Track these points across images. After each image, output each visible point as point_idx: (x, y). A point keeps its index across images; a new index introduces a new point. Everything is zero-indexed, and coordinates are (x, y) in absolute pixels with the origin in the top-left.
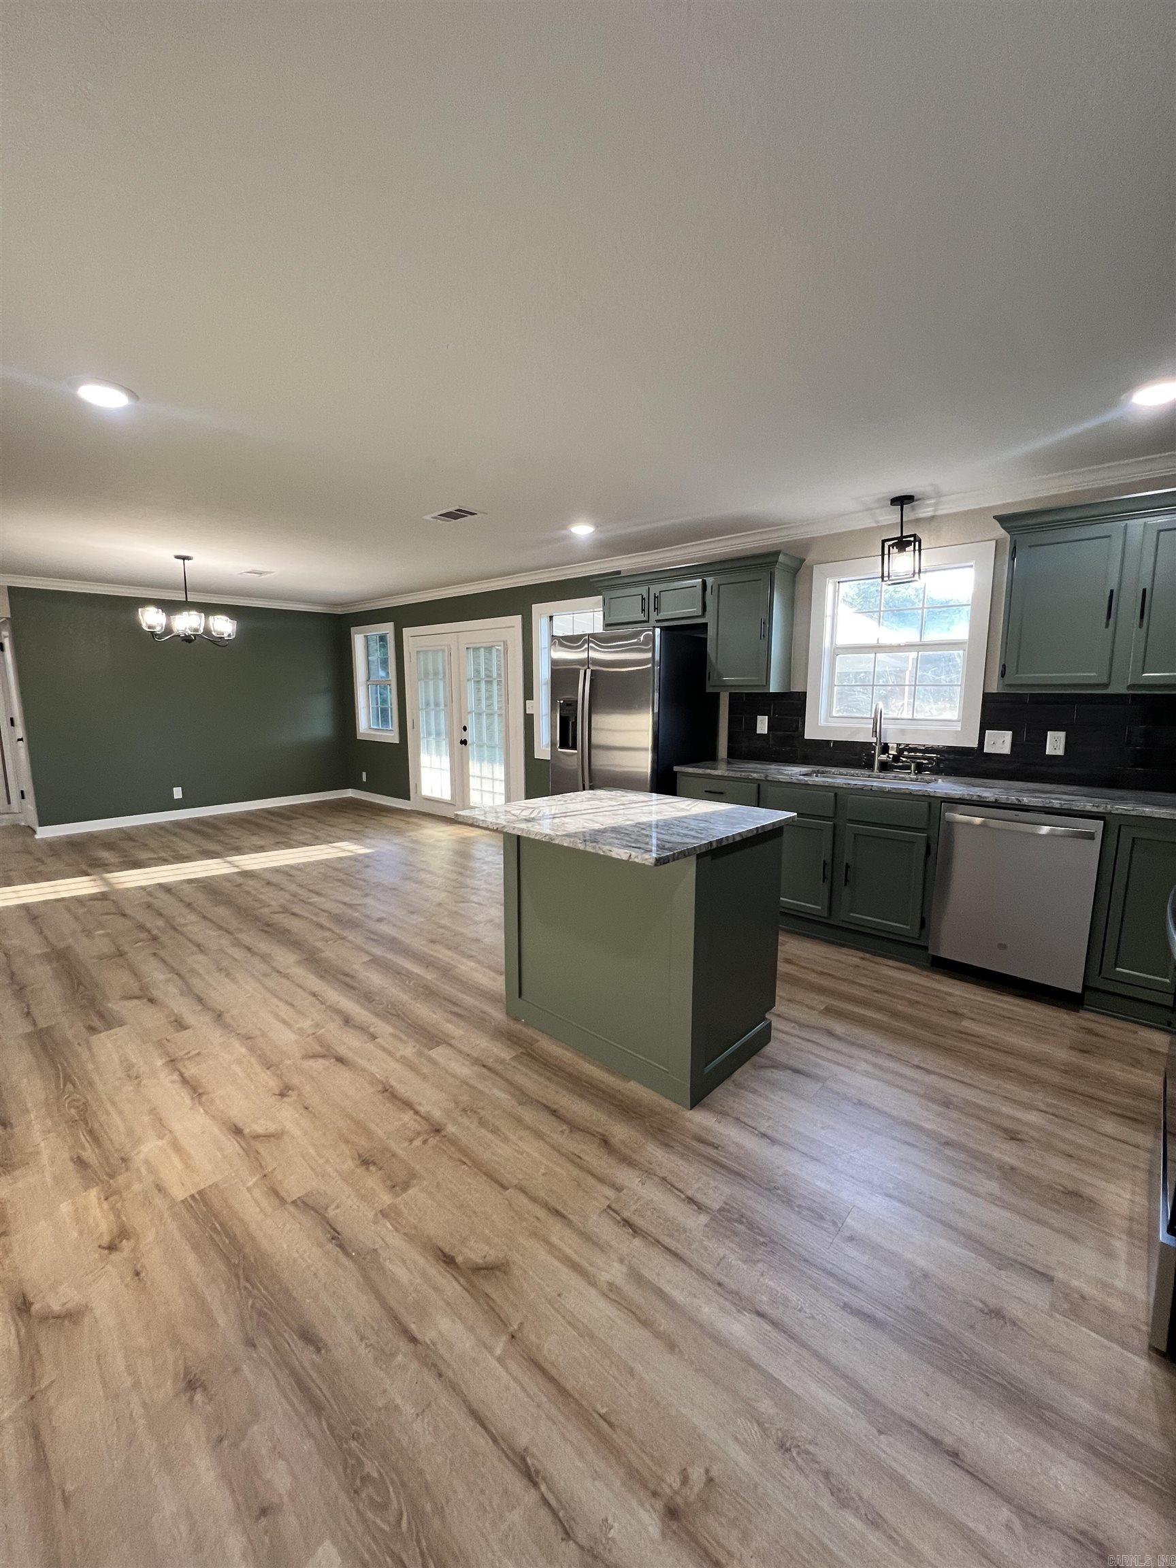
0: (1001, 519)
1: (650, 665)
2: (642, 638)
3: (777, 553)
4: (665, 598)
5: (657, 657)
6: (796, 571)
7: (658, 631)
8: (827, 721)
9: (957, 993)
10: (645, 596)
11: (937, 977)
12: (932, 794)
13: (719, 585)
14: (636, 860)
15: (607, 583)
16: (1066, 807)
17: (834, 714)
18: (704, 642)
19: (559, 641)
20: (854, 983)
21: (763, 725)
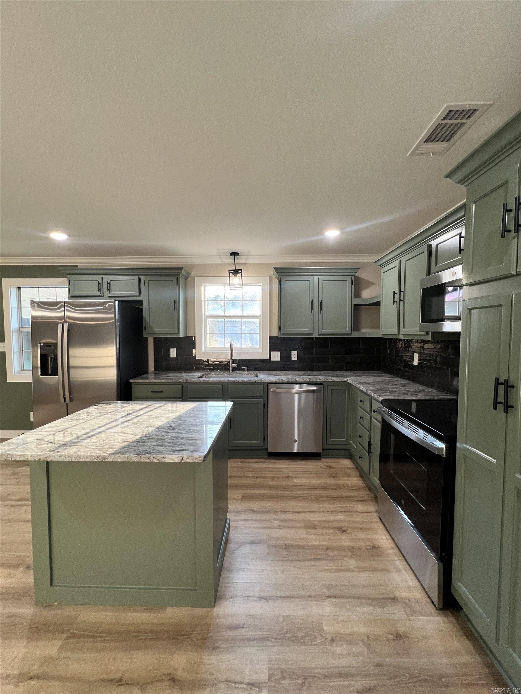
0: (275, 268)
1: (113, 321)
2: (107, 306)
3: (181, 269)
4: (113, 285)
5: (117, 317)
6: (187, 278)
7: (117, 302)
8: (205, 350)
9: (284, 466)
10: (101, 282)
11: (273, 461)
12: (264, 381)
13: (149, 281)
14: (188, 461)
15: (70, 272)
16: (311, 381)
17: (208, 346)
18: (141, 310)
19: (37, 304)
20: (245, 477)
21: (173, 353)
